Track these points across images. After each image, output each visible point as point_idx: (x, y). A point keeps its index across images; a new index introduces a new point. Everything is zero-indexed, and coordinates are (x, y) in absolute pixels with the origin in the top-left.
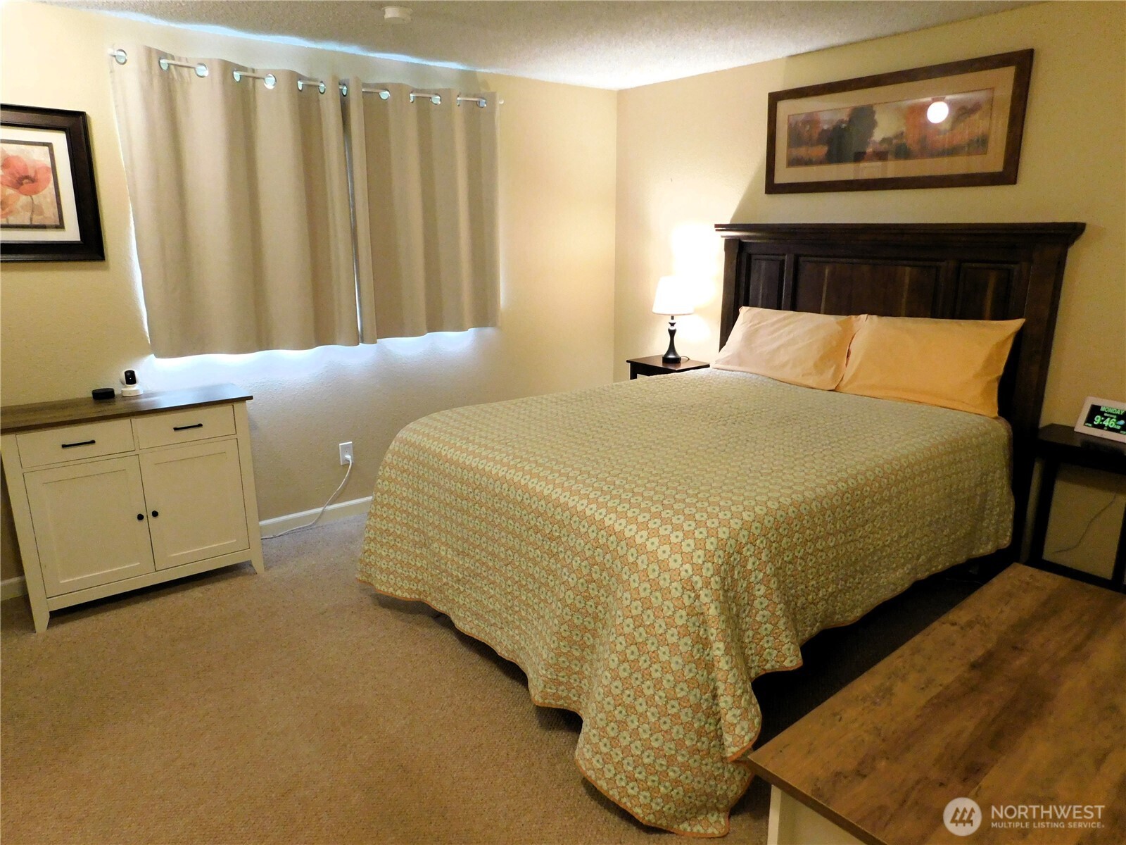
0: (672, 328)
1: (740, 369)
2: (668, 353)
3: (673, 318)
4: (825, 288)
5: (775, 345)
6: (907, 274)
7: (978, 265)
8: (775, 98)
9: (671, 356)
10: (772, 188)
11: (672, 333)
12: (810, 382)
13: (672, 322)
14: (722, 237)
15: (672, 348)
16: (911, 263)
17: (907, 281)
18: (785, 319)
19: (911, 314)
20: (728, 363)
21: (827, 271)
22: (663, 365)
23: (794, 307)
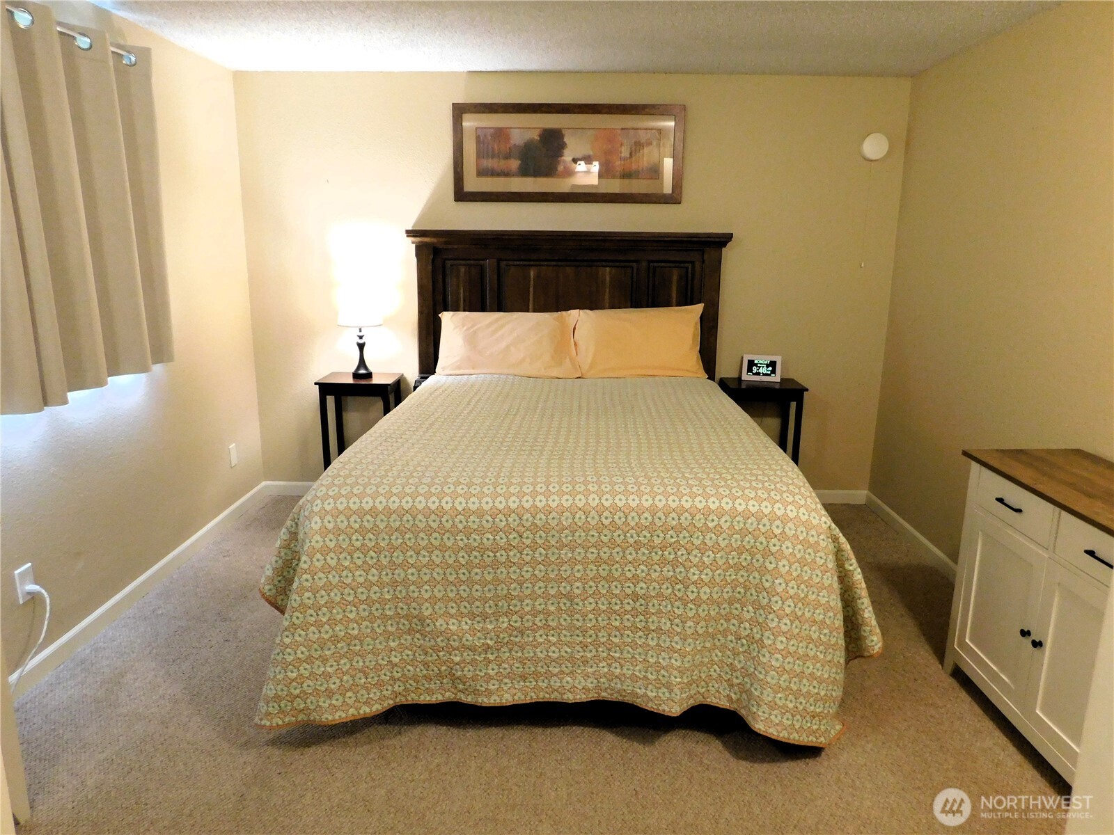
0: (361, 341)
1: (476, 371)
2: (358, 368)
3: (360, 330)
4: (531, 289)
5: (503, 344)
6: (607, 273)
7: (663, 264)
8: (460, 111)
9: (362, 371)
10: (461, 195)
11: (361, 347)
12: (555, 374)
13: (361, 334)
14: (413, 243)
15: (362, 363)
16: (611, 264)
17: (608, 279)
18: (497, 320)
19: (612, 307)
20: (459, 368)
21: (532, 273)
22: (354, 380)
23: (500, 308)
